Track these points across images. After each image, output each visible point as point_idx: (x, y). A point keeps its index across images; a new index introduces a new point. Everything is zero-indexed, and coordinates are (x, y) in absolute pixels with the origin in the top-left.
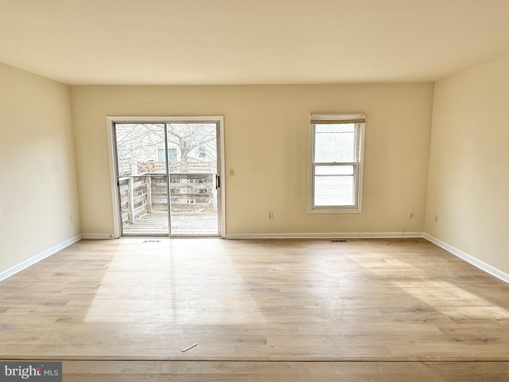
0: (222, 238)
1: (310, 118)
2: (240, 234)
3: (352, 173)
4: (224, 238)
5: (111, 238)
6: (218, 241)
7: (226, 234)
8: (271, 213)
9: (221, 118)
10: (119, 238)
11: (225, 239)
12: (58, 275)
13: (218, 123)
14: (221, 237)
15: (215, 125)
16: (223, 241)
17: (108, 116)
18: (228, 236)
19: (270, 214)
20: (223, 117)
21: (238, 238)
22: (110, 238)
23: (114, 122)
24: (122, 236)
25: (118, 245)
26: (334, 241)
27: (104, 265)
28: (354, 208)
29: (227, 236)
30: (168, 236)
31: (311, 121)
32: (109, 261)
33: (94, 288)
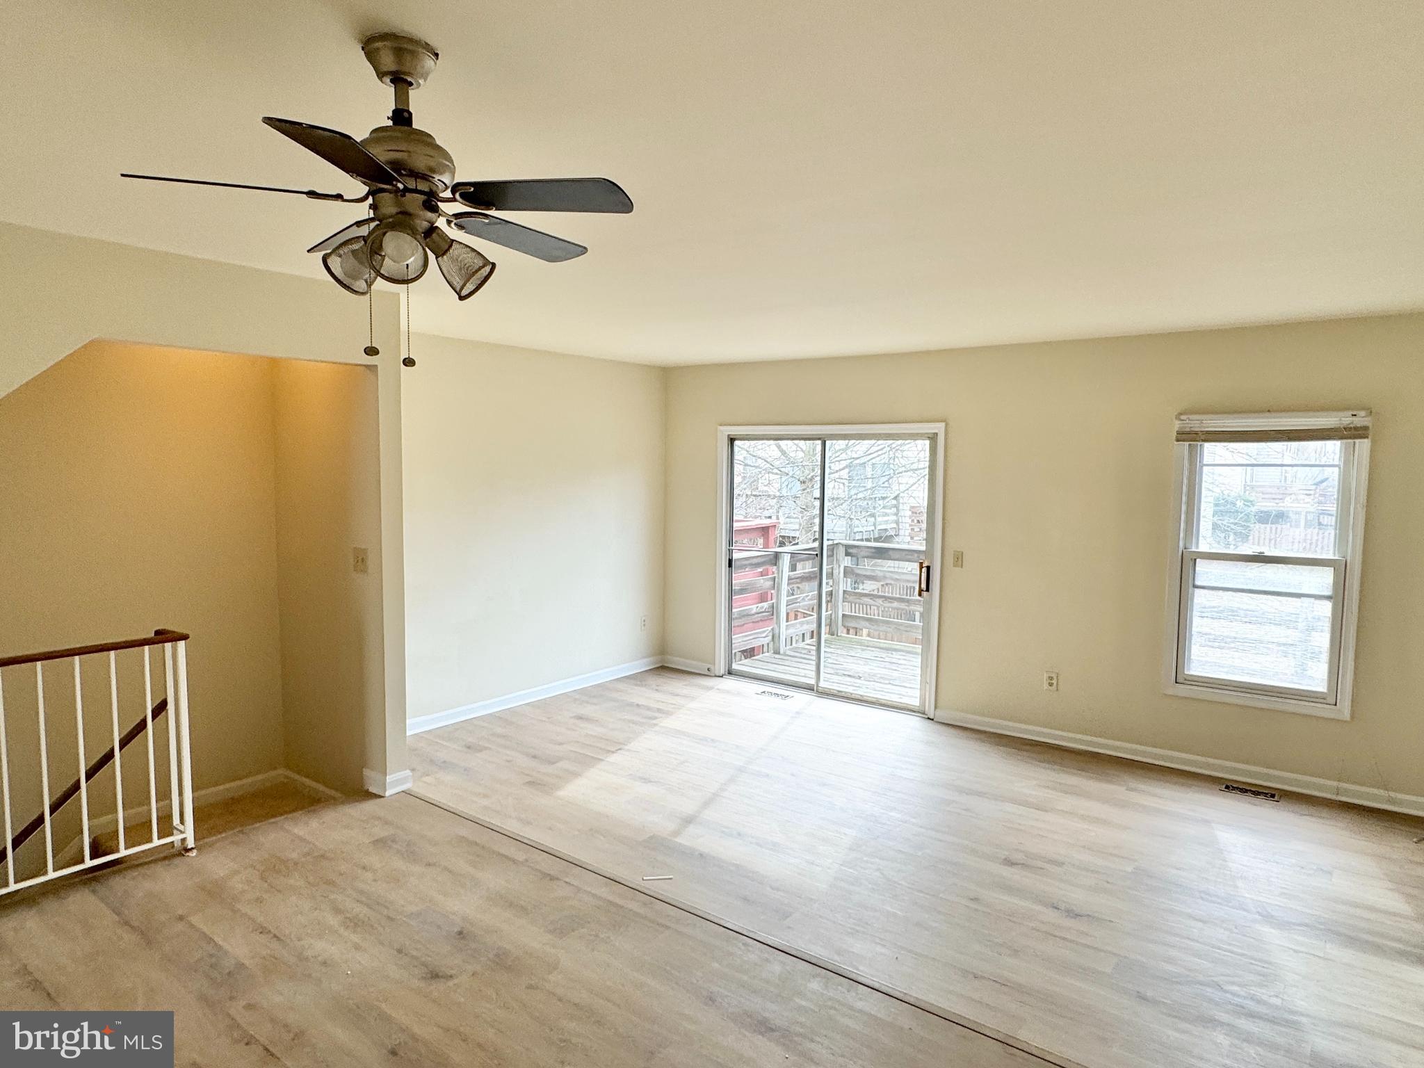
0: (927, 717)
1: (1177, 425)
2: (970, 716)
3: (1329, 593)
4: (931, 717)
5: (709, 674)
6: (915, 722)
7: (936, 708)
8: (1054, 676)
9: (939, 428)
10: (722, 677)
11: (933, 720)
12: (580, 718)
13: (933, 438)
14: (924, 713)
15: (927, 442)
16: (930, 725)
17: (721, 425)
18: (941, 715)
19: (1051, 678)
20: (943, 424)
21: (965, 725)
22: (707, 673)
23: (732, 437)
24: (730, 673)
25: (710, 688)
26: (1234, 788)
27: (656, 718)
28: (1325, 701)
29: (939, 713)
30: (813, 690)
31: (1178, 433)
32: (668, 713)
33: (609, 751)
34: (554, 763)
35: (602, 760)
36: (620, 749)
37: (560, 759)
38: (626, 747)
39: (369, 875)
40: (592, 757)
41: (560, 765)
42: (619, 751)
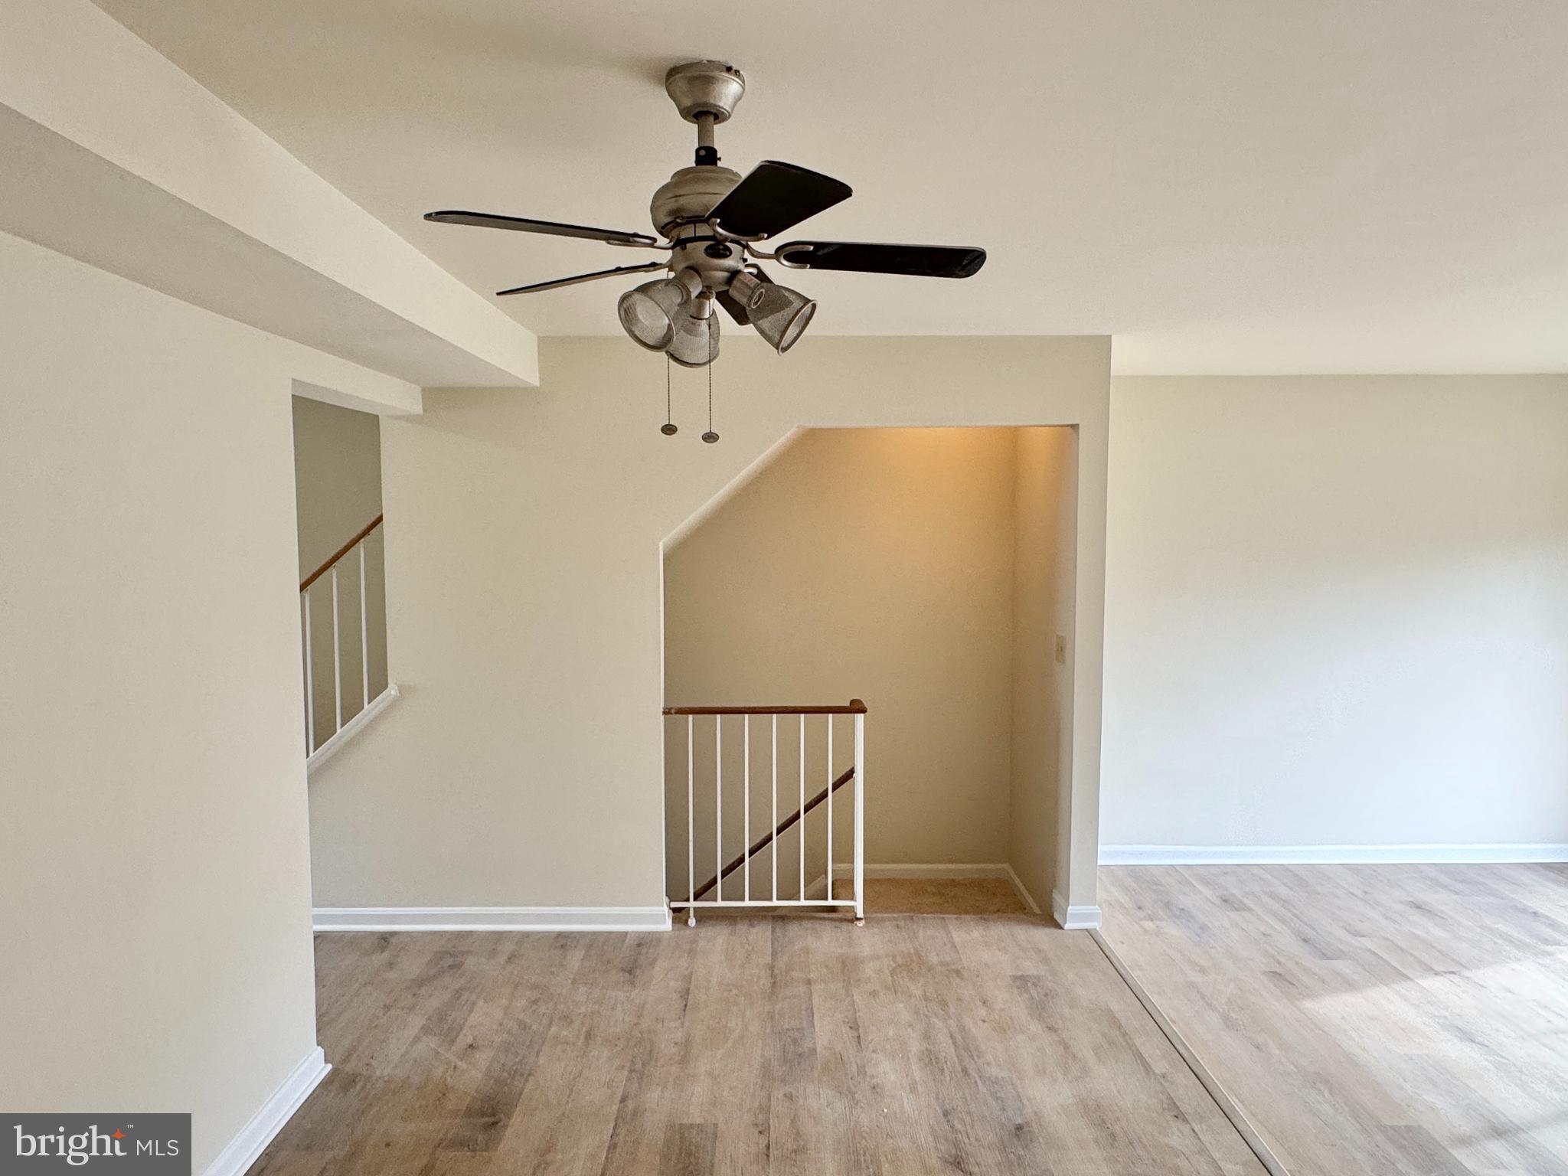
12: (1418, 906)
27: (1555, 943)
33: (1431, 969)
34: (1328, 959)
35: (1408, 978)
36: (1453, 973)
37: (1341, 955)
38: (1467, 973)
39: (983, 1012)
40: (1395, 969)
41: (1337, 964)
42: (1448, 976)
